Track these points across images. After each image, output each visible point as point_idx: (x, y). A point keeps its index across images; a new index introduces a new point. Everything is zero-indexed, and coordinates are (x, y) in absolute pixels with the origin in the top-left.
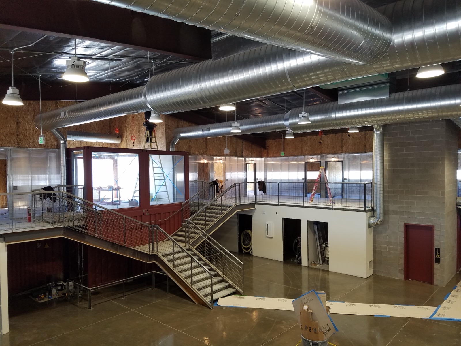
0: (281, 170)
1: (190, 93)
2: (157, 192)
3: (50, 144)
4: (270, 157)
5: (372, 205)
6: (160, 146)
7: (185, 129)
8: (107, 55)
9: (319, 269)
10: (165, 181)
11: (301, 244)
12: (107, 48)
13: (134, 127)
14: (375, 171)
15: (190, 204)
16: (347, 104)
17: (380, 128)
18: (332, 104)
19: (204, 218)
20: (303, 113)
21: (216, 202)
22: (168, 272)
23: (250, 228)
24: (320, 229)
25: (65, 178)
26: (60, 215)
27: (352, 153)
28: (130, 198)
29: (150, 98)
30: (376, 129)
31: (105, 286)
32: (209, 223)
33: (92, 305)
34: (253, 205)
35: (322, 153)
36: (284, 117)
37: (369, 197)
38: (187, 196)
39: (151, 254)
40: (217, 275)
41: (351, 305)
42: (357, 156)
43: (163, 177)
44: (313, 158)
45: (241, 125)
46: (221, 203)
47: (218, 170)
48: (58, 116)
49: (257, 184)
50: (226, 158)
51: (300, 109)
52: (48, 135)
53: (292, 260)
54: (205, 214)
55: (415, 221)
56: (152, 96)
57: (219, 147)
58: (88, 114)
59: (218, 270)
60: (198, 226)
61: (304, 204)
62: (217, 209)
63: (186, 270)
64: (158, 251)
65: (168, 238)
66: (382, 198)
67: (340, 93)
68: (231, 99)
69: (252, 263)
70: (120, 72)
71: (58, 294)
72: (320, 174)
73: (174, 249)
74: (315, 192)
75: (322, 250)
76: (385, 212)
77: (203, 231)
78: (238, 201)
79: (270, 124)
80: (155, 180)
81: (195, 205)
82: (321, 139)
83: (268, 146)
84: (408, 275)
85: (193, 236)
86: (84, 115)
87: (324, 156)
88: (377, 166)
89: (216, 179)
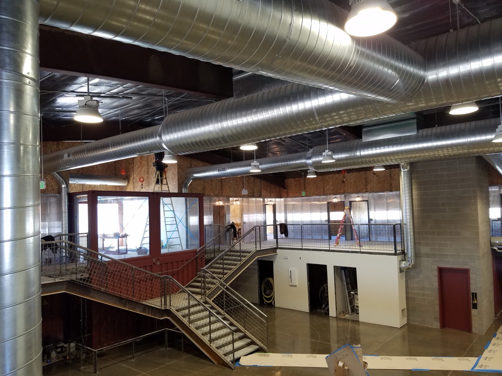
0: (303, 210)
1: (210, 132)
2: (169, 239)
3: (50, 188)
4: (290, 197)
5: (402, 248)
6: (171, 188)
7: (199, 169)
8: (117, 93)
9: (349, 320)
10: (177, 227)
11: (328, 292)
12: (118, 86)
13: (142, 168)
14: (404, 211)
15: (205, 250)
16: (373, 141)
17: (407, 165)
18: (356, 142)
19: (222, 266)
20: (327, 151)
21: (234, 248)
22: (183, 329)
23: (272, 276)
24: (347, 275)
25: (67, 226)
26: (61, 268)
27: (378, 192)
28: (138, 247)
29: (166, 138)
30: (403, 167)
31: (111, 347)
32: (227, 271)
33: (97, 368)
34: (274, 250)
35: (345, 192)
36: (305, 155)
37: (398, 239)
38: (202, 242)
39: (163, 308)
40: (238, 330)
41: (386, 359)
42: (383, 195)
43: (175, 221)
44: (335, 198)
45: (261, 164)
46: (240, 248)
47: (234, 212)
48: (61, 158)
49: (278, 226)
50: (243, 199)
51: (323, 146)
52: (49, 179)
53: (318, 310)
54: (223, 261)
55: (449, 263)
56: (168, 136)
57: (236, 187)
58: (96, 155)
59: (239, 325)
60: (215, 275)
61: (329, 248)
62: (236, 256)
63: (203, 326)
64: (171, 305)
65: (181, 289)
66: (412, 240)
67: (364, 130)
68: (255, 139)
69: (275, 315)
70: (130, 110)
71: (57, 358)
72: (345, 215)
73: (189, 302)
74: (340, 235)
75: (351, 298)
76: (417, 255)
77: (221, 280)
78: (258, 246)
79: (291, 162)
80: (166, 225)
81: (211, 252)
82: (344, 178)
83: (287, 186)
84: (444, 322)
85: (210, 286)
86: (91, 157)
87: (348, 195)
88: (405, 206)
89: (233, 222)
